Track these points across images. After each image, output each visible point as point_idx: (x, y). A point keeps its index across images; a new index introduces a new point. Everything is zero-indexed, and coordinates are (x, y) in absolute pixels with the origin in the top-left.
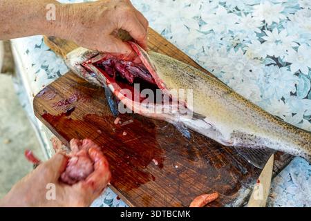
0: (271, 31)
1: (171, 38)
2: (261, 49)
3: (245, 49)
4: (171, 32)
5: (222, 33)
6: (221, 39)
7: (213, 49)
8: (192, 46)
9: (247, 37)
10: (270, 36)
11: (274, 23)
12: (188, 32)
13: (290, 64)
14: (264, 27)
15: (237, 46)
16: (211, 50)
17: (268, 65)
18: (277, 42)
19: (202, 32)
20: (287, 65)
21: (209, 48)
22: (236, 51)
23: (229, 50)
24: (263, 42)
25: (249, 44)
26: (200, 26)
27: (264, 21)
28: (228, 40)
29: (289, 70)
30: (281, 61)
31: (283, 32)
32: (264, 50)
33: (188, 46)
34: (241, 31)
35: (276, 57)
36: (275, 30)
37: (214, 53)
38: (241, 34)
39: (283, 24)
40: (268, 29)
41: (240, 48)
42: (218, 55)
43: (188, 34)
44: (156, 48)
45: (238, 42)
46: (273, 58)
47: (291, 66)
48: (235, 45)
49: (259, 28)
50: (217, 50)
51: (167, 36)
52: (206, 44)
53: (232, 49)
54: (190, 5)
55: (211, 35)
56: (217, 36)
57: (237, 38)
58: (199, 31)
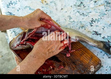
0: (95, 22)
2: (91, 28)
3: (85, 28)
4: (59, 21)
5: (78, 22)
6: (77, 24)
7: (74, 27)
9: (86, 24)
10: (94, 24)
11: (96, 19)
13: (101, 34)
14: (92, 21)
15: (82, 27)
17: (93, 34)
18: (97, 26)
19: (71, 22)
20: (100, 34)
21: (73, 27)
23: (79, 28)
24: (92, 26)
25: (86, 27)
26: (70, 19)
27: (92, 19)
28: (79, 25)
29: (100, 36)
30: (98, 33)
31: (99, 23)
32: (92, 29)
33: (65, 26)
34: (84, 22)
35: (96, 31)
36: (96, 22)
38: (84, 23)
39: (99, 20)
40: (94, 21)
41: (83, 28)
43: (65, 22)
45: (83, 26)
46: (95, 32)
47: (101, 35)
48: (82, 26)
49: (91, 21)
50: (76, 28)
51: (58, 22)
52: (72, 26)
53: (81, 28)
54: (67, 12)
55: (73, 22)
56: (76, 23)
57: (83, 24)
58: (69, 21)
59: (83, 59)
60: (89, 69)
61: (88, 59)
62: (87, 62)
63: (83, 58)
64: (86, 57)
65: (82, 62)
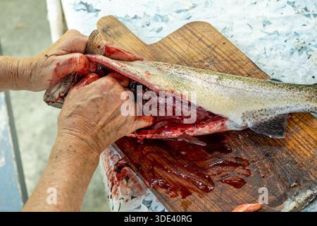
1: (232, 37)
3: (309, 53)
4: (232, 30)
5: (287, 35)
6: (286, 41)
7: (275, 51)
8: (253, 46)
9: (314, 41)
12: (250, 31)
15: (301, 49)
16: (273, 52)
19: (266, 33)
21: (271, 49)
22: (299, 55)
23: (292, 53)
25: (313, 48)
26: (264, 25)
28: (292, 43)
33: (249, 46)
34: (308, 34)
37: (276, 55)
38: (307, 37)
41: (305, 52)
42: (280, 58)
43: (251, 33)
44: (213, 46)
45: (304, 45)
48: (299, 48)
50: (281, 53)
51: (227, 34)
52: (269, 45)
53: (296, 53)
54: (255, 3)
55: (275, 35)
56: (281, 37)
57: (302, 41)
58: (262, 31)
59: (295, 145)
60: (311, 174)
61: (311, 145)
62: (309, 155)
63: (296, 143)
64: (306, 141)
65: (292, 155)
